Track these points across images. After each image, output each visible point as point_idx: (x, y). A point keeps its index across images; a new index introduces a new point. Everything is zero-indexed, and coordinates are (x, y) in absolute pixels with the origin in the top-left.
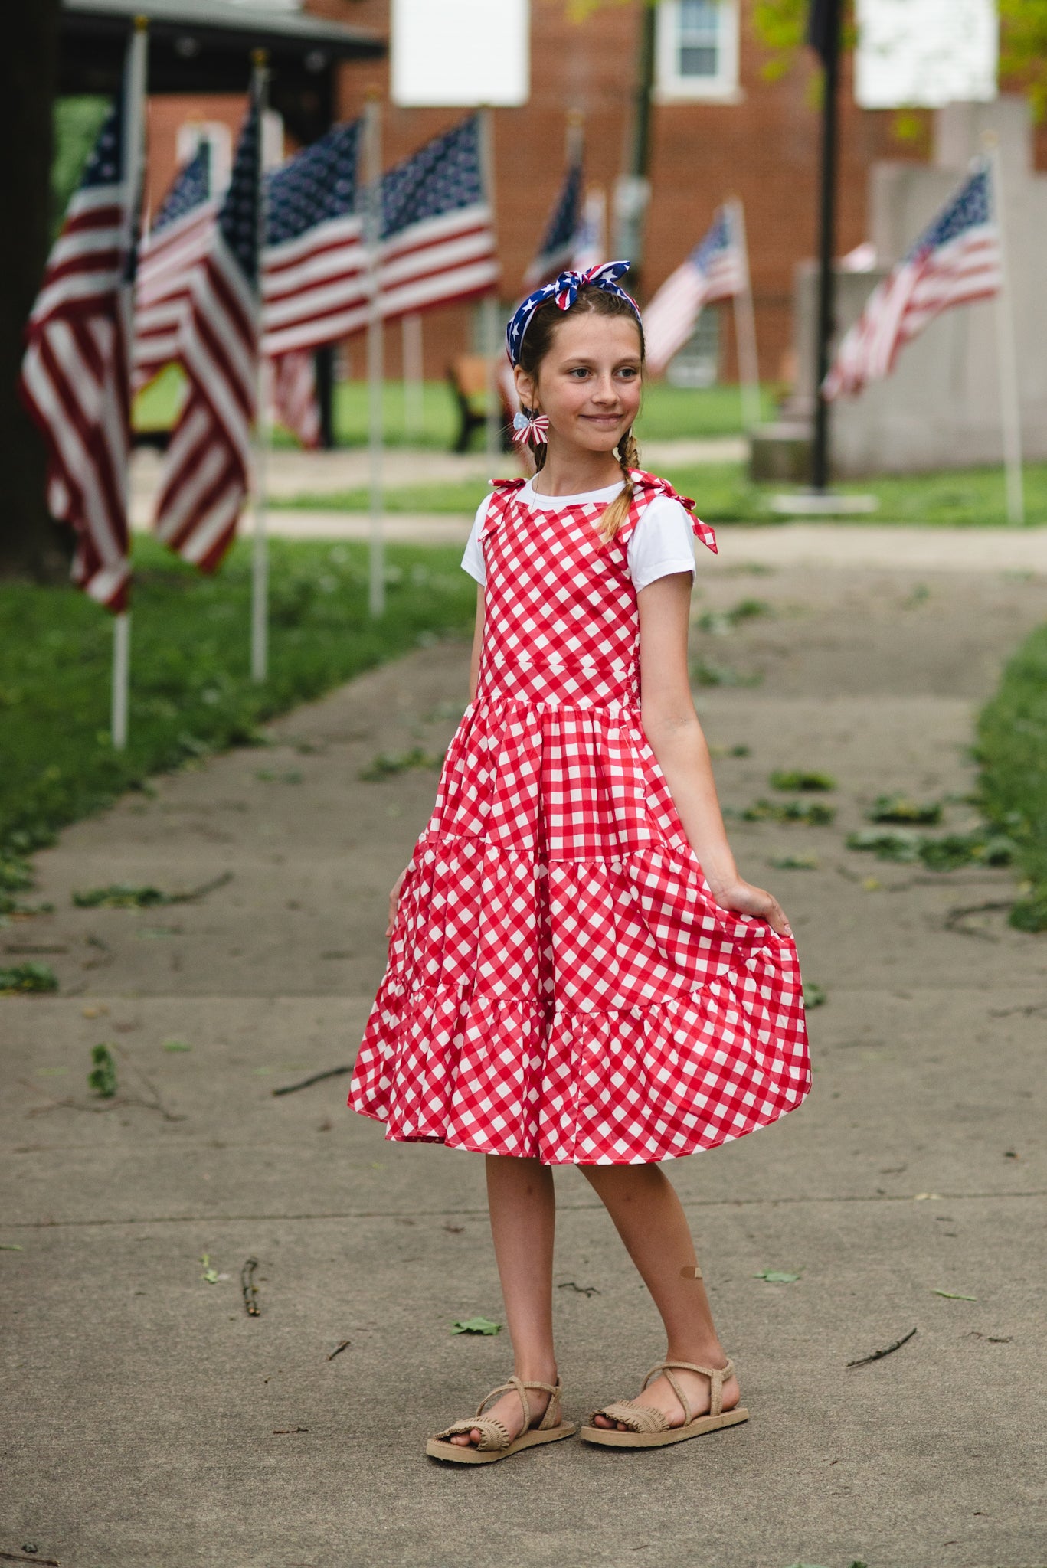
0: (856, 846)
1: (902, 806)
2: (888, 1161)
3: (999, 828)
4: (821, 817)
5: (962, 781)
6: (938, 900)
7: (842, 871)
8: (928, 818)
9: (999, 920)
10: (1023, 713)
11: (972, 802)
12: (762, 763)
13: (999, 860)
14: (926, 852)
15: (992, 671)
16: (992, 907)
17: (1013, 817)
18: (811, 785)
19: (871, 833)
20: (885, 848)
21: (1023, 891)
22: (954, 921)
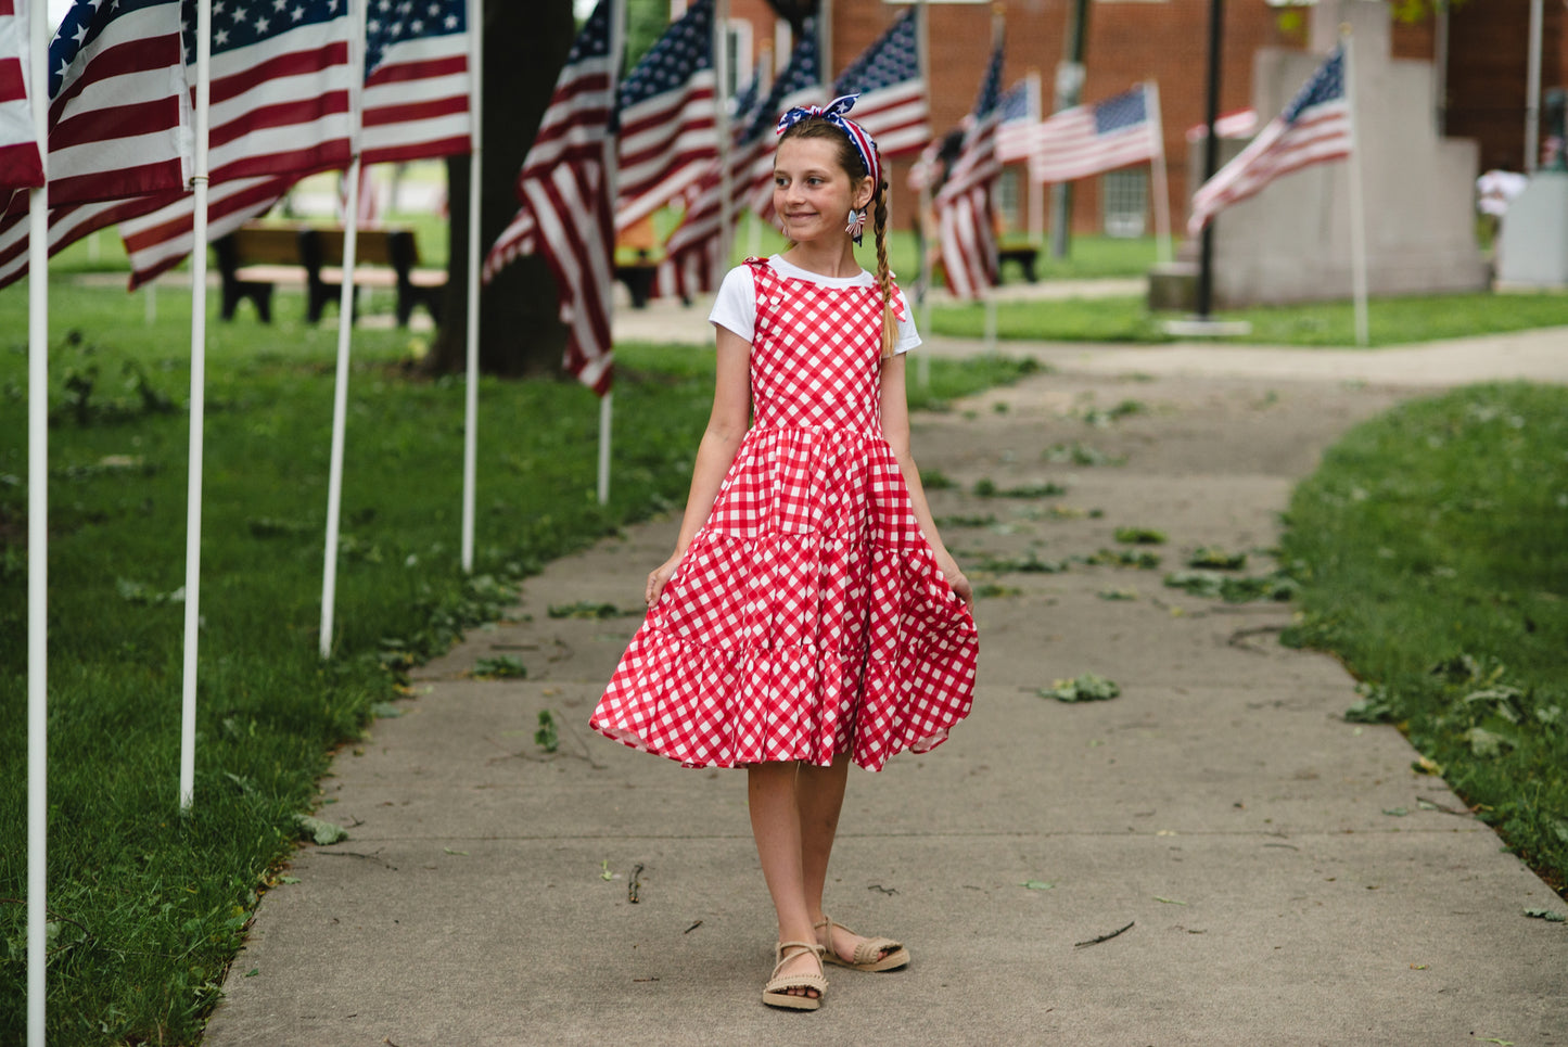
0: (1172, 584)
1: (1213, 555)
2: (1143, 807)
3: (1287, 572)
4: (1149, 563)
5: (1268, 537)
6: (1227, 625)
7: (1156, 602)
8: (1235, 564)
9: (1272, 639)
10: (1330, 488)
11: (1275, 554)
12: (1111, 522)
13: (1282, 596)
14: (1225, 590)
15: (1315, 456)
16: (1268, 630)
17: (1299, 563)
18: (1146, 539)
19: (1183, 575)
20: (1194, 586)
21: (1298, 619)
22: (1237, 640)
